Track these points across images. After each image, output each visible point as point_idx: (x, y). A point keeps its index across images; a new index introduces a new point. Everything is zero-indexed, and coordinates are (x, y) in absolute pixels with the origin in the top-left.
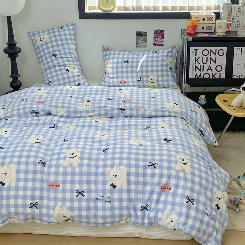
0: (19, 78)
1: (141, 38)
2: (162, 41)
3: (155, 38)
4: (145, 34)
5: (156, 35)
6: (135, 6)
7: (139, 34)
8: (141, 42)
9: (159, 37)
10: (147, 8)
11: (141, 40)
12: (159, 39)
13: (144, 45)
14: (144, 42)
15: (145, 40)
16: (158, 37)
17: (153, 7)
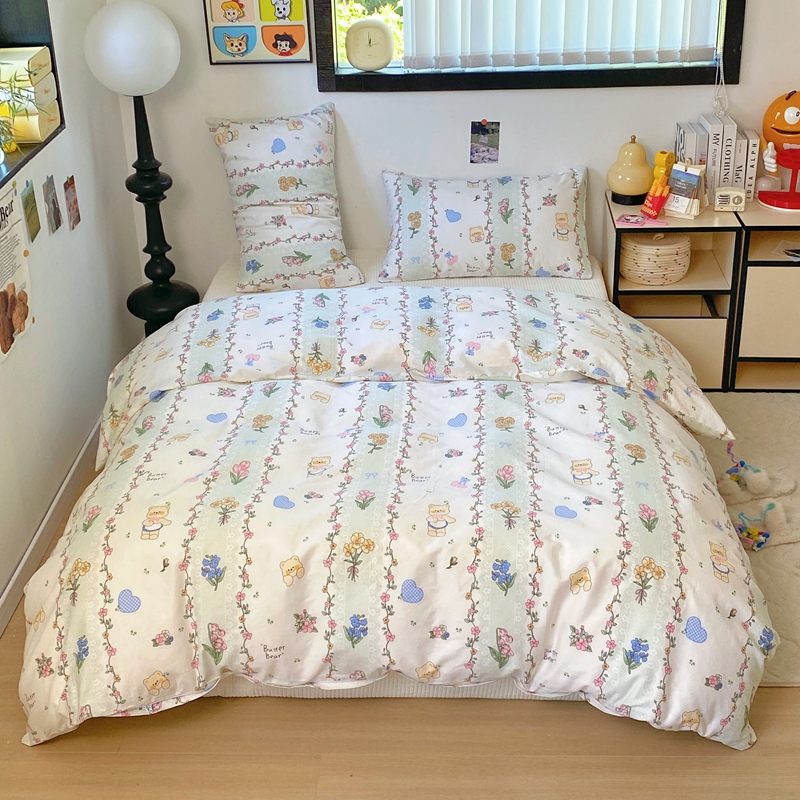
0: (168, 255)
1: (484, 139)
4: (494, 127)
6: (469, 54)
7: (479, 129)
8: (482, 149)
10: (498, 59)
11: (484, 145)
13: (491, 157)
14: (491, 149)
15: (493, 144)
17: (515, 56)
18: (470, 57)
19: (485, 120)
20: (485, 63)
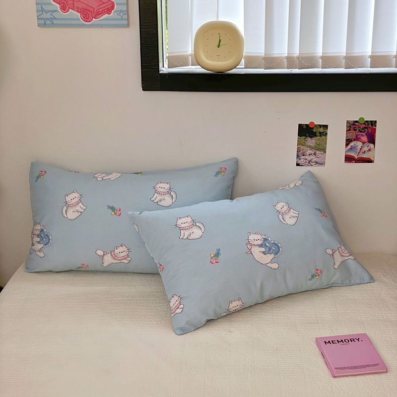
1: (311, 142)
2: (369, 150)
3: (348, 141)
4: (321, 130)
5: (353, 134)
6: (296, 55)
7: (306, 131)
8: (309, 152)
9: (362, 138)
10: (327, 60)
11: (311, 148)
12: (359, 144)
13: (318, 160)
14: (317, 152)
15: (321, 147)
16: (357, 139)
17: (346, 58)
18: (298, 57)
19: (312, 123)
20: (313, 64)
